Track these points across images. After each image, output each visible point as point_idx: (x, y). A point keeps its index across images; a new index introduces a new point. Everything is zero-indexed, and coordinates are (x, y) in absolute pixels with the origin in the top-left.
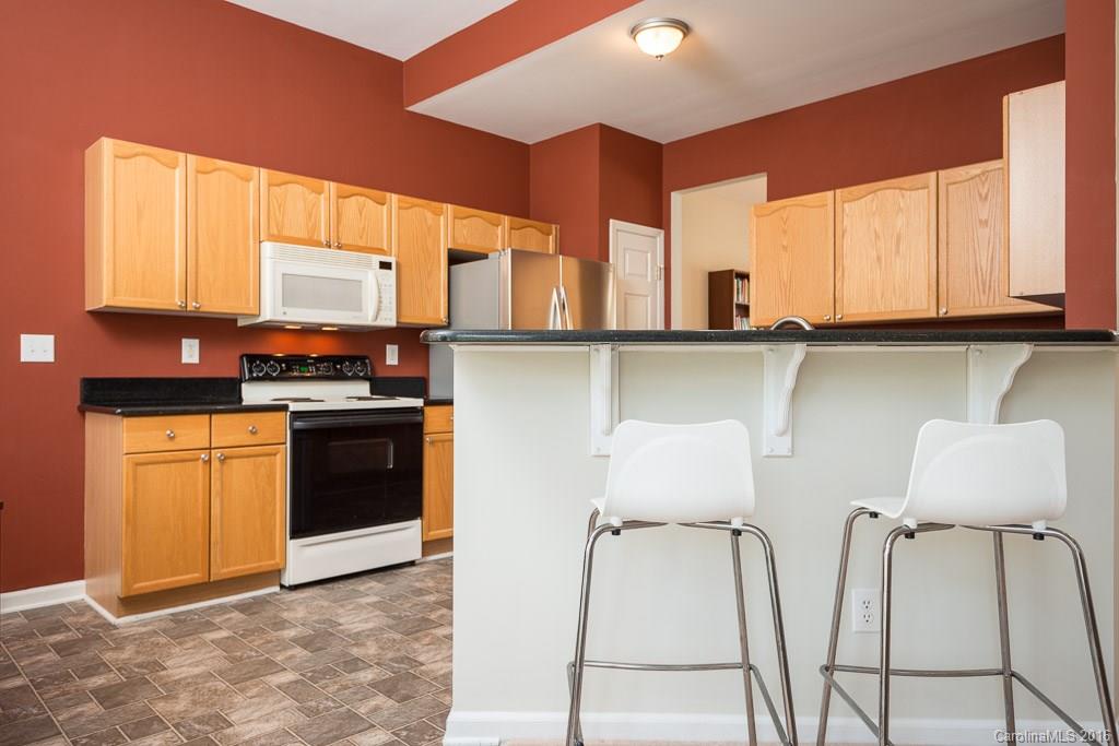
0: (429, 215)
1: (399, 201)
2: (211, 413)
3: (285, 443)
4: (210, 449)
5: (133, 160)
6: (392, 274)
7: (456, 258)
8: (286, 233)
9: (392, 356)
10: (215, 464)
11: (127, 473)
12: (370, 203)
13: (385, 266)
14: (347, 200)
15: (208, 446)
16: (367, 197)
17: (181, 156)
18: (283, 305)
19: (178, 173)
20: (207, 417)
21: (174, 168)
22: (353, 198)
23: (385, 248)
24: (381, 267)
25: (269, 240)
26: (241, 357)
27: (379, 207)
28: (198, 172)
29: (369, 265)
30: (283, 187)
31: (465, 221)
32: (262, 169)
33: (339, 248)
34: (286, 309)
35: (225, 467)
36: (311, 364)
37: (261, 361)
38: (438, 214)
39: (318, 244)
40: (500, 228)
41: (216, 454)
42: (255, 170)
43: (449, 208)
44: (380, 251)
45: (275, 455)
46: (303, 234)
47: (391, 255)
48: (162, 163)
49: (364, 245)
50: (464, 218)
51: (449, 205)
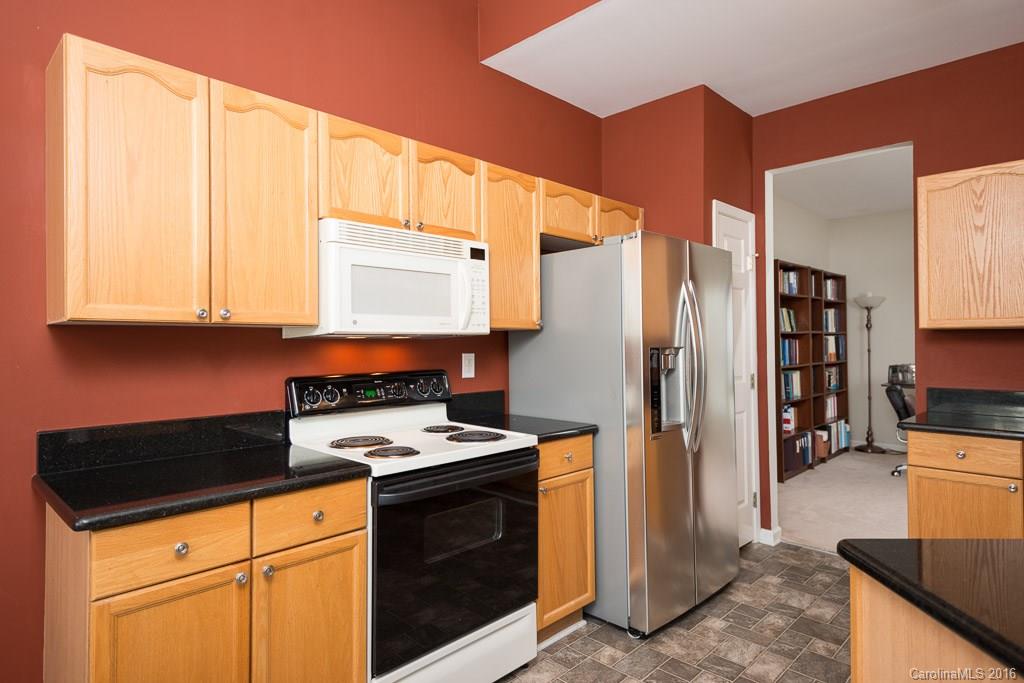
0: (520, 190)
1: (489, 170)
2: (251, 498)
3: (365, 528)
4: (251, 558)
5: (119, 78)
6: (483, 265)
7: (550, 245)
8: (353, 207)
9: (468, 367)
10: (259, 584)
11: (98, 640)
12: (456, 170)
13: (477, 254)
14: (428, 165)
15: (248, 556)
16: (453, 162)
17: (200, 80)
18: (353, 311)
19: (197, 107)
20: (247, 505)
21: (190, 99)
22: (437, 164)
23: (473, 231)
24: (472, 257)
25: (331, 217)
26: (288, 382)
27: (467, 176)
28: (228, 108)
29: (458, 254)
30: (349, 141)
31: (557, 200)
32: (321, 114)
33: (420, 229)
34: (357, 317)
35: (275, 585)
36: (379, 386)
37: (315, 387)
38: (530, 189)
39: (394, 223)
40: (591, 209)
41: (261, 566)
42: (311, 113)
43: (541, 182)
44: (469, 235)
45: (351, 548)
46: (374, 210)
47: (480, 240)
48: (169, 89)
49: (450, 227)
50: (556, 196)
51: (541, 179)
